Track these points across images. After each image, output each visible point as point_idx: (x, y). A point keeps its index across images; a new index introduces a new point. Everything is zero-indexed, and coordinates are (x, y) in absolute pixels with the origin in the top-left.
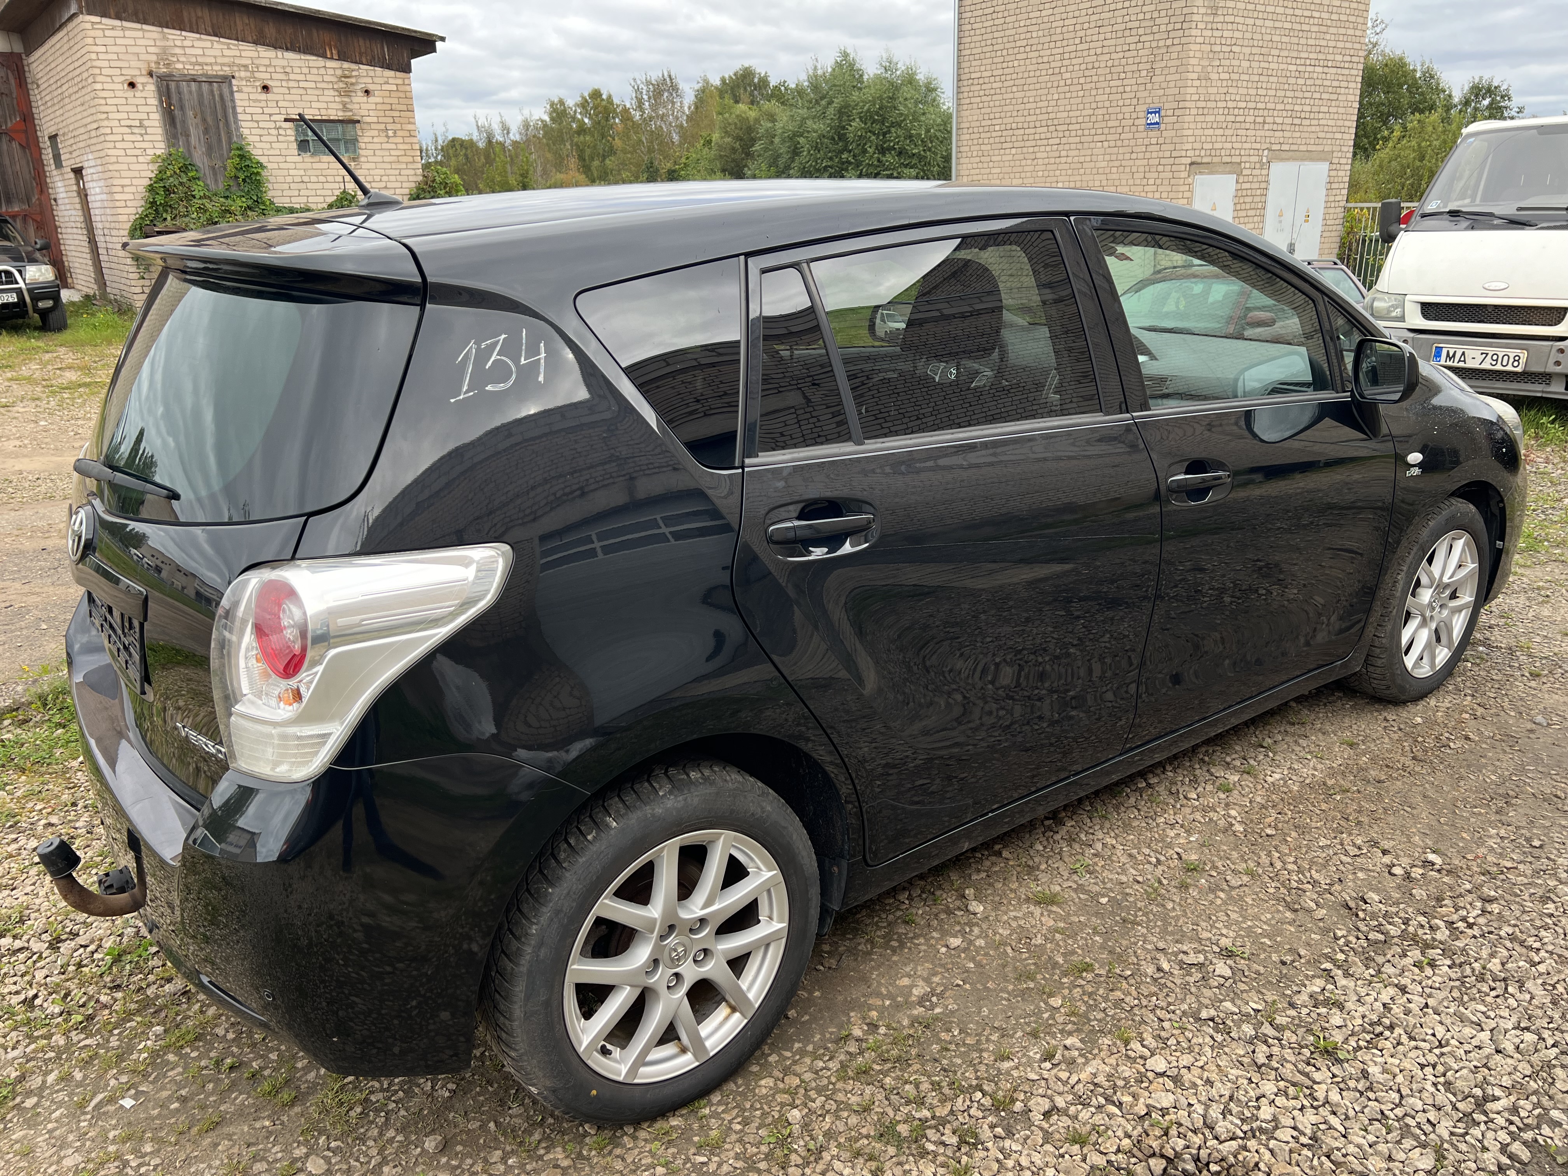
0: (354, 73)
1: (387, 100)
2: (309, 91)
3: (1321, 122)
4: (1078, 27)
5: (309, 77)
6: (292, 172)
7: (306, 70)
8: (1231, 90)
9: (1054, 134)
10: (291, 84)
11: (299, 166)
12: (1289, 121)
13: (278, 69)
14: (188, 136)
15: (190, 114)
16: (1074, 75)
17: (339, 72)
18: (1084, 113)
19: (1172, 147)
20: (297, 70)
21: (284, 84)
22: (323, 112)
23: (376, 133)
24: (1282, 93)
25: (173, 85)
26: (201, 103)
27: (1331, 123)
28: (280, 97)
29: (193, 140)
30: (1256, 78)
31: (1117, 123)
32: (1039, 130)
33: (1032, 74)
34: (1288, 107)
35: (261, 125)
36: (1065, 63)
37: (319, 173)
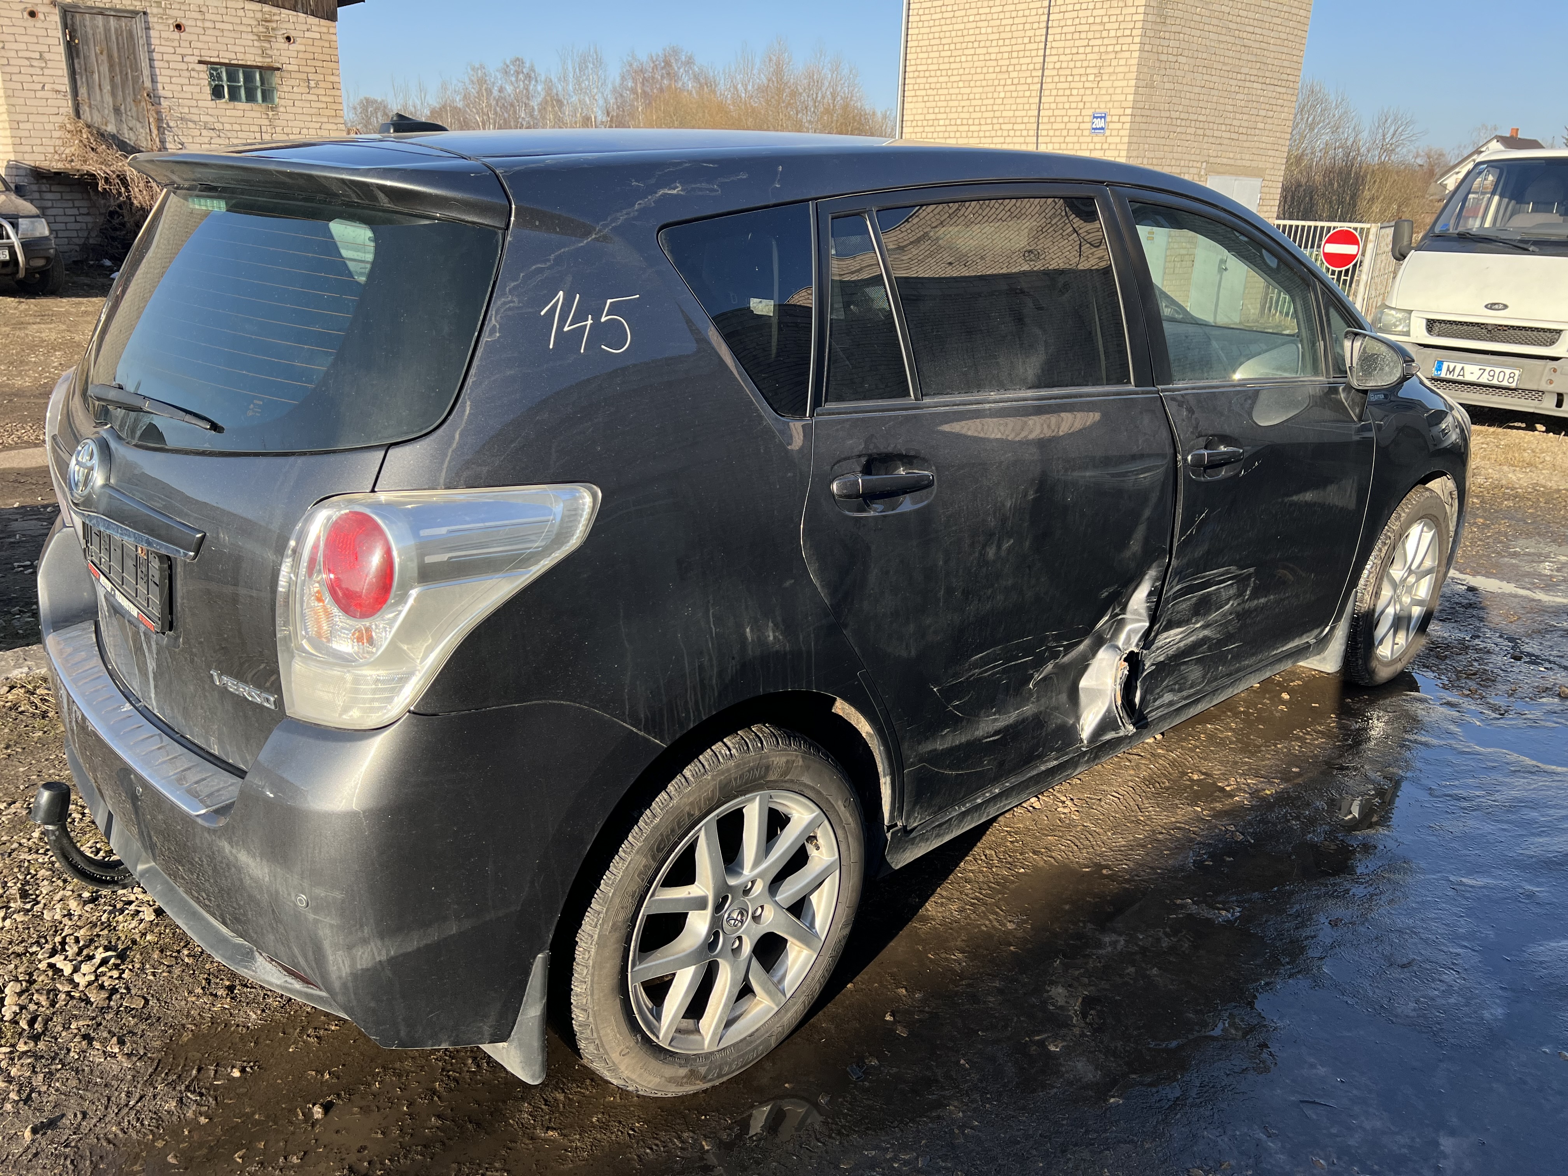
0: (276, 18)
1: (310, 49)
2: (226, 33)
3: (1257, 138)
4: (1027, 26)
5: (226, 19)
6: (204, 118)
7: (223, 11)
8: (1175, 100)
10: (207, 24)
11: (211, 111)
13: (194, 8)
14: (90, 71)
15: (95, 49)
16: (1021, 74)
17: (259, 15)
19: (1116, 153)
20: (213, 10)
21: (199, 24)
22: (240, 56)
23: (296, 83)
25: (78, 17)
26: (107, 39)
27: (1265, 139)
28: (195, 37)
29: (98, 78)
31: (1062, 126)
32: (984, 128)
33: (979, 70)
34: (1228, 122)
35: (173, 65)
36: (1014, 61)
37: (233, 120)
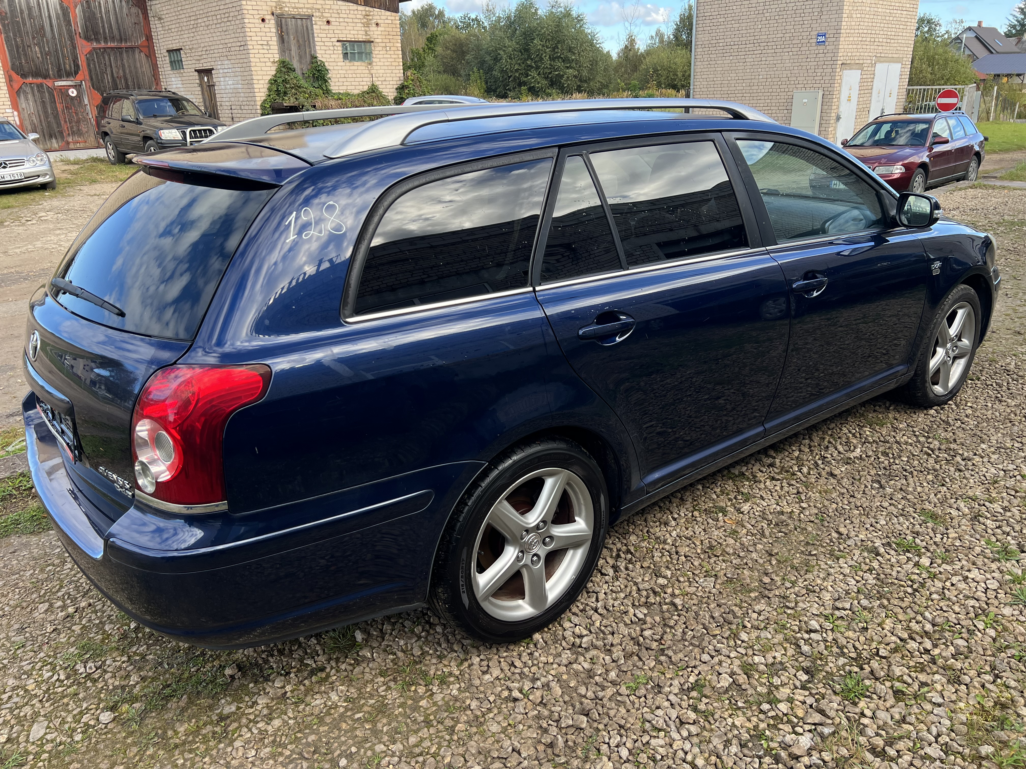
0: (371, 13)
1: (387, 29)
2: (350, 24)
3: (900, 41)
5: (350, 16)
6: (340, 72)
7: (348, 12)
8: (862, 23)
9: (759, 48)
10: (341, 20)
11: (344, 68)
12: (885, 40)
13: (335, 11)
14: (290, 50)
15: (292, 37)
16: (772, 14)
17: (364, 13)
18: (777, 36)
19: (832, 55)
20: (343, 12)
21: (337, 20)
22: (356, 36)
23: (380, 48)
24: (882, 25)
25: (283, 20)
26: (297, 31)
27: (903, 42)
28: (335, 28)
29: (293, 53)
30: (872, 17)
31: (799, 42)
32: (748, 46)
33: (744, 14)
34: (885, 33)
35: (326, 44)
36: (766, 7)
37: (352, 72)
